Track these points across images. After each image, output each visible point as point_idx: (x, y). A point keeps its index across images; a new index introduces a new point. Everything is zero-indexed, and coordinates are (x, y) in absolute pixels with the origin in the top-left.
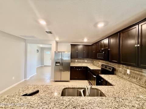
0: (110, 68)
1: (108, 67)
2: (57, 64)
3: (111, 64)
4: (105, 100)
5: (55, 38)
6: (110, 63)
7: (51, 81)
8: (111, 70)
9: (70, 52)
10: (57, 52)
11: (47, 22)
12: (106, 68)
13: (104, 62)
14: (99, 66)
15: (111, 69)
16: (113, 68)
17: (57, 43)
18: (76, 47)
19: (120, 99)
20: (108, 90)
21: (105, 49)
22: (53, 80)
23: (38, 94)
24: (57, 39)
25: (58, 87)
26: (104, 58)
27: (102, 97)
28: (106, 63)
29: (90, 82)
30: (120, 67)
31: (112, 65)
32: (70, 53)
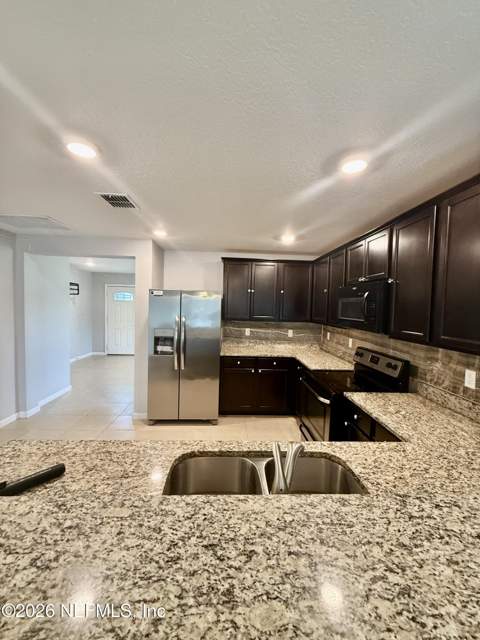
0: (394, 362)
1: (383, 361)
2: (160, 348)
3: (399, 344)
4: (354, 508)
5: (148, 230)
6: (392, 342)
7: (136, 422)
8: (395, 374)
9: (217, 293)
10: (161, 293)
11: (100, 150)
12: (376, 363)
13: (369, 335)
14: (344, 353)
15: (395, 368)
16: (406, 363)
17: (160, 250)
18: (246, 269)
19: (424, 505)
20: (375, 461)
21: (372, 280)
22: (145, 416)
23: (57, 484)
24: (161, 234)
25: (155, 449)
26: (366, 318)
27: (346, 496)
28: (376, 344)
29: (307, 423)
30: (437, 360)
31: (401, 351)
32: (220, 297)
